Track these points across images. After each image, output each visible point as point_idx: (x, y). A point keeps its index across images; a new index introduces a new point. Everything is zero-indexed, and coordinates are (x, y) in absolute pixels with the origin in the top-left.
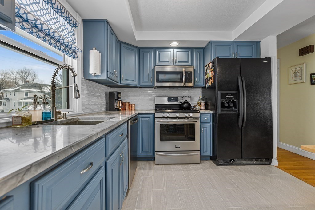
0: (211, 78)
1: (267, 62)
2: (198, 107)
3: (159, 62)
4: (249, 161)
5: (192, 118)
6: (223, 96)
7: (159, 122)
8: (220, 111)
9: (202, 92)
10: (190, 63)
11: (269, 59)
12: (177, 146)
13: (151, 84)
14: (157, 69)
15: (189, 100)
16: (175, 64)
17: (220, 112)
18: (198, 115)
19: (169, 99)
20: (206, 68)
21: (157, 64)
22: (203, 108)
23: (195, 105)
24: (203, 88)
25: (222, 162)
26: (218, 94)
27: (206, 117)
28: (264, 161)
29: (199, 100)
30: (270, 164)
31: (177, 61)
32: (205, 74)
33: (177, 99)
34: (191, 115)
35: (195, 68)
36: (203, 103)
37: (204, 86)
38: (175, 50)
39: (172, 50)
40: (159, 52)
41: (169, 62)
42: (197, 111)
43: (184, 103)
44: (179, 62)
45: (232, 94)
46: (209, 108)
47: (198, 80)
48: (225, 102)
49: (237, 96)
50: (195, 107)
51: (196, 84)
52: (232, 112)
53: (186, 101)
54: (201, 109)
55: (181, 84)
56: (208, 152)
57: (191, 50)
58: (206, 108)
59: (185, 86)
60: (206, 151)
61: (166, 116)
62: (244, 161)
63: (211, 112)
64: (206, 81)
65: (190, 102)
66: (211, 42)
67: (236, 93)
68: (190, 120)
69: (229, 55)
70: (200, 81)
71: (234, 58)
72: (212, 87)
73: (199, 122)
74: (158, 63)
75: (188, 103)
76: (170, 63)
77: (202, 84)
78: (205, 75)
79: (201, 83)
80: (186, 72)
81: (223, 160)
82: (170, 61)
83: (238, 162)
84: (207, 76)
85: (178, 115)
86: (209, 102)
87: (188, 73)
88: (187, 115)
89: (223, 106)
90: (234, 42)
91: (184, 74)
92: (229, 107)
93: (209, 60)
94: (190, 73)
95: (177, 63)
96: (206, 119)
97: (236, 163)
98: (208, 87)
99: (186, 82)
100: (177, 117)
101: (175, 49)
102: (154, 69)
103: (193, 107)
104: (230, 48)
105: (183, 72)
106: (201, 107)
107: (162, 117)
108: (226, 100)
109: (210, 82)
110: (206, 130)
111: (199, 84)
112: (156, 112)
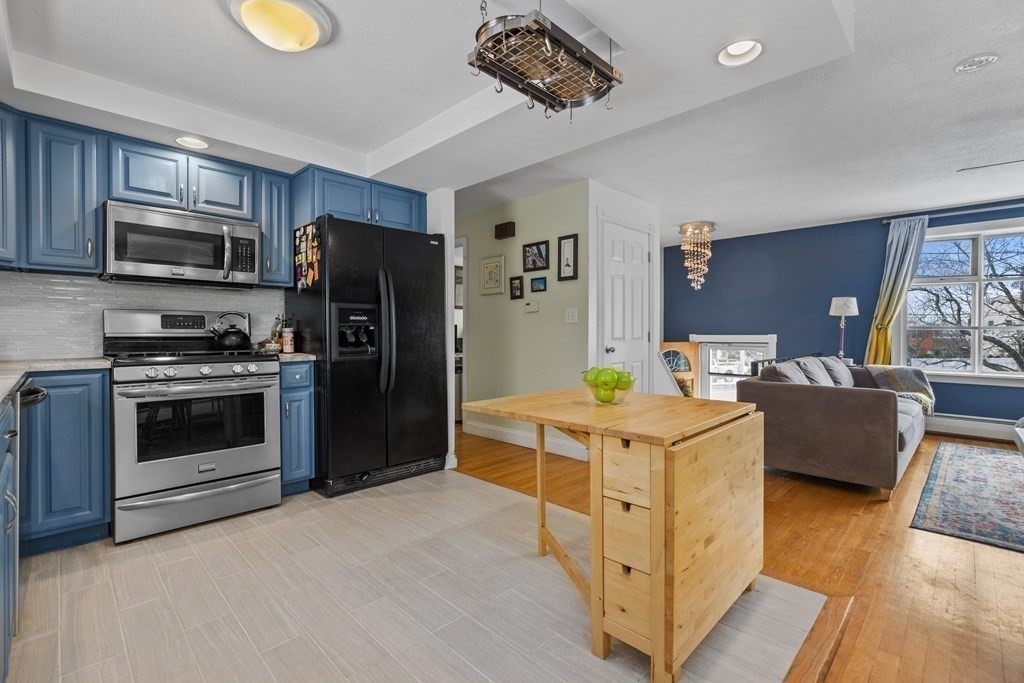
0: (310, 265)
1: (437, 243)
2: (273, 346)
3: (128, 187)
4: (402, 470)
5: (255, 379)
6: (343, 315)
7: (129, 396)
8: (334, 352)
9: (286, 303)
10: (246, 212)
11: (440, 238)
12: (202, 468)
13: (90, 262)
14: (117, 213)
15: (243, 325)
16: (192, 207)
17: (335, 356)
18: (274, 367)
19: (168, 321)
20: (298, 234)
21: (115, 195)
22: (288, 347)
23: (261, 339)
24: (287, 289)
25: (341, 486)
26: (330, 309)
27: (297, 374)
28: (432, 462)
29: (277, 325)
30: (442, 467)
31: (202, 198)
32: (296, 251)
33: (198, 321)
34: (253, 367)
35: (264, 230)
36: (288, 334)
37: (292, 285)
38: (195, 162)
39: (181, 158)
40: (128, 154)
41: (167, 195)
42: (269, 357)
43: (227, 333)
44: (207, 202)
45: (364, 312)
46: (308, 347)
47: (274, 268)
48: (348, 332)
49: (375, 316)
50: (262, 345)
51: (267, 276)
52: (366, 357)
53: (233, 327)
54: (282, 351)
55: (219, 275)
56: (305, 469)
57: (250, 173)
58: (298, 348)
59: (229, 280)
60: (298, 467)
61: (161, 376)
62: (392, 472)
63: (313, 358)
64: (297, 272)
65: (247, 331)
66: (310, 169)
67: (374, 310)
68: (248, 382)
69: (358, 211)
70: (279, 269)
71: (369, 222)
72: (315, 291)
73: (278, 387)
74: (119, 190)
75: (239, 333)
76: (173, 201)
77: (287, 279)
78: (295, 255)
79: (284, 275)
80: (235, 241)
81: (342, 480)
82: (174, 194)
83: (379, 476)
84: (301, 259)
85: (206, 370)
86: (307, 330)
87: (241, 241)
88: (238, 368)
89: (343, 340)
90: (370, 182)
91: (228, 245)
92: (358, 343)
93: (305, 216)
94: (247, 242)
95: (202, 206)
96: (297, 377)
97: (375, 480)
98: (303, 290)
99: (233, 267)
100: (205, 377)
101: (191, 158)
102: (102, 211)
103: (256, 347)
104: (362, 195)
105: (223, 236)
106: (282, 345)
107: (145, 378)
108: (351, 327)
109: (309, 278)
110: (299, 408)
111: (277, 278)
112: (116, 365)
